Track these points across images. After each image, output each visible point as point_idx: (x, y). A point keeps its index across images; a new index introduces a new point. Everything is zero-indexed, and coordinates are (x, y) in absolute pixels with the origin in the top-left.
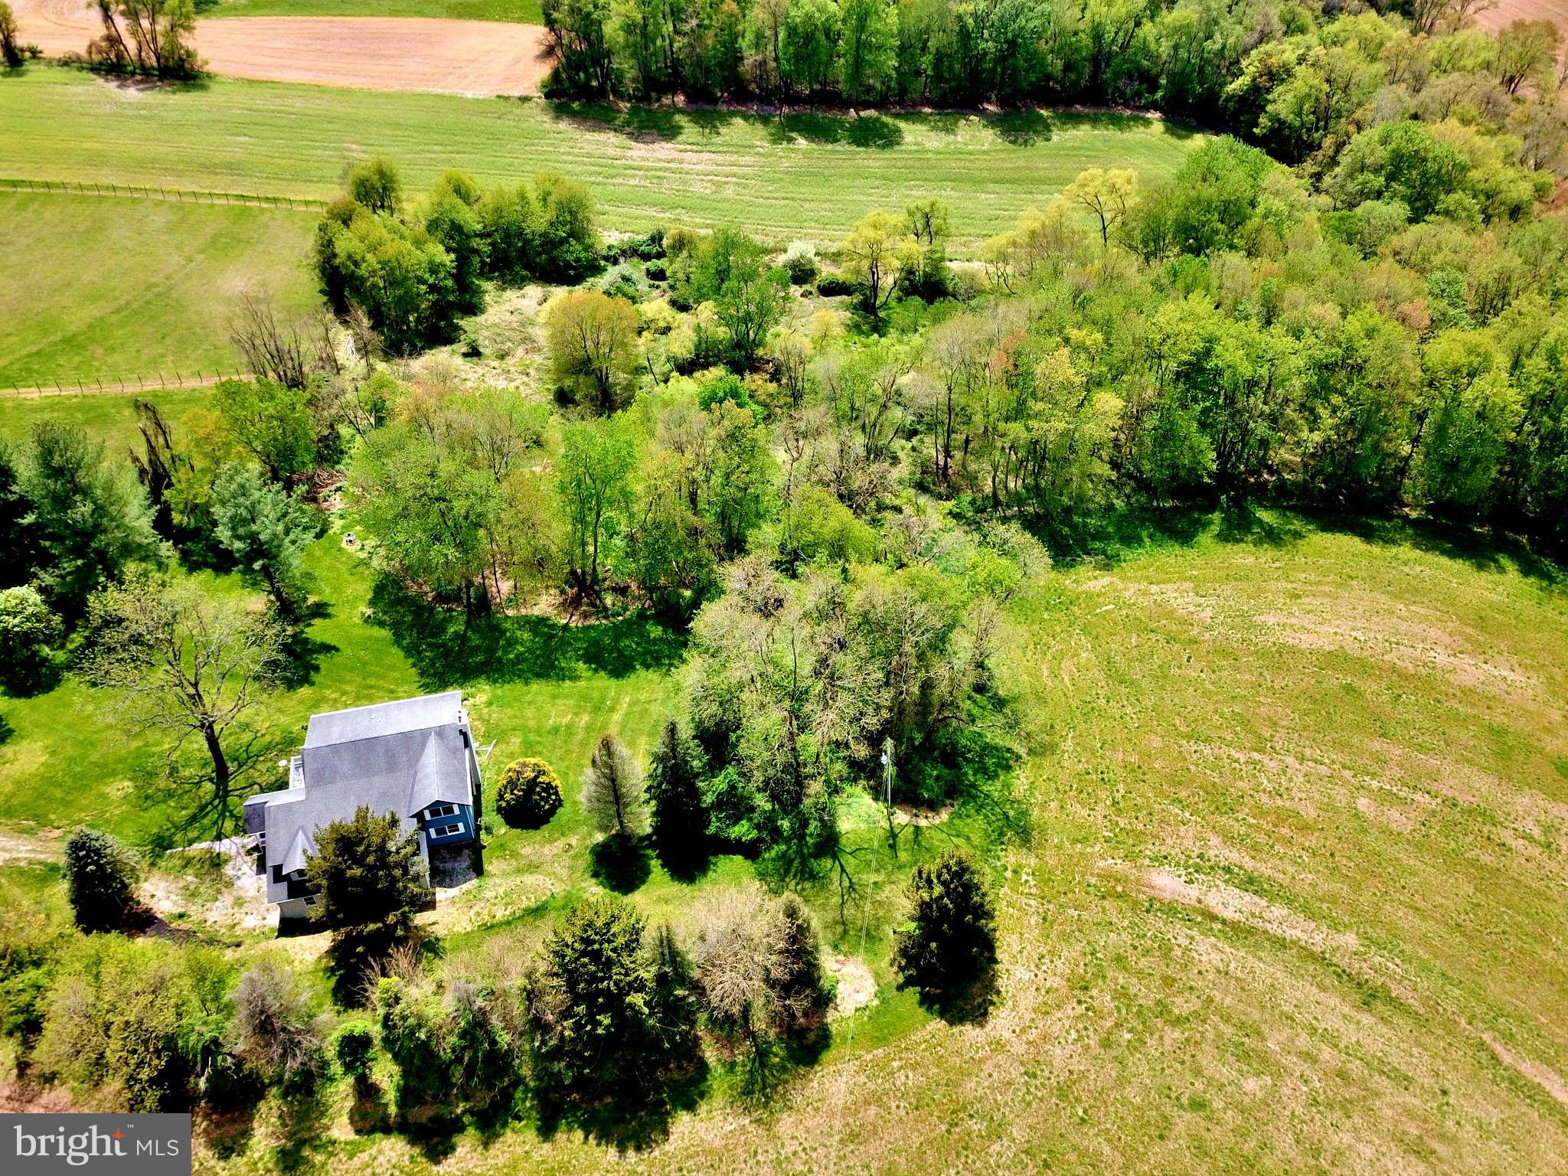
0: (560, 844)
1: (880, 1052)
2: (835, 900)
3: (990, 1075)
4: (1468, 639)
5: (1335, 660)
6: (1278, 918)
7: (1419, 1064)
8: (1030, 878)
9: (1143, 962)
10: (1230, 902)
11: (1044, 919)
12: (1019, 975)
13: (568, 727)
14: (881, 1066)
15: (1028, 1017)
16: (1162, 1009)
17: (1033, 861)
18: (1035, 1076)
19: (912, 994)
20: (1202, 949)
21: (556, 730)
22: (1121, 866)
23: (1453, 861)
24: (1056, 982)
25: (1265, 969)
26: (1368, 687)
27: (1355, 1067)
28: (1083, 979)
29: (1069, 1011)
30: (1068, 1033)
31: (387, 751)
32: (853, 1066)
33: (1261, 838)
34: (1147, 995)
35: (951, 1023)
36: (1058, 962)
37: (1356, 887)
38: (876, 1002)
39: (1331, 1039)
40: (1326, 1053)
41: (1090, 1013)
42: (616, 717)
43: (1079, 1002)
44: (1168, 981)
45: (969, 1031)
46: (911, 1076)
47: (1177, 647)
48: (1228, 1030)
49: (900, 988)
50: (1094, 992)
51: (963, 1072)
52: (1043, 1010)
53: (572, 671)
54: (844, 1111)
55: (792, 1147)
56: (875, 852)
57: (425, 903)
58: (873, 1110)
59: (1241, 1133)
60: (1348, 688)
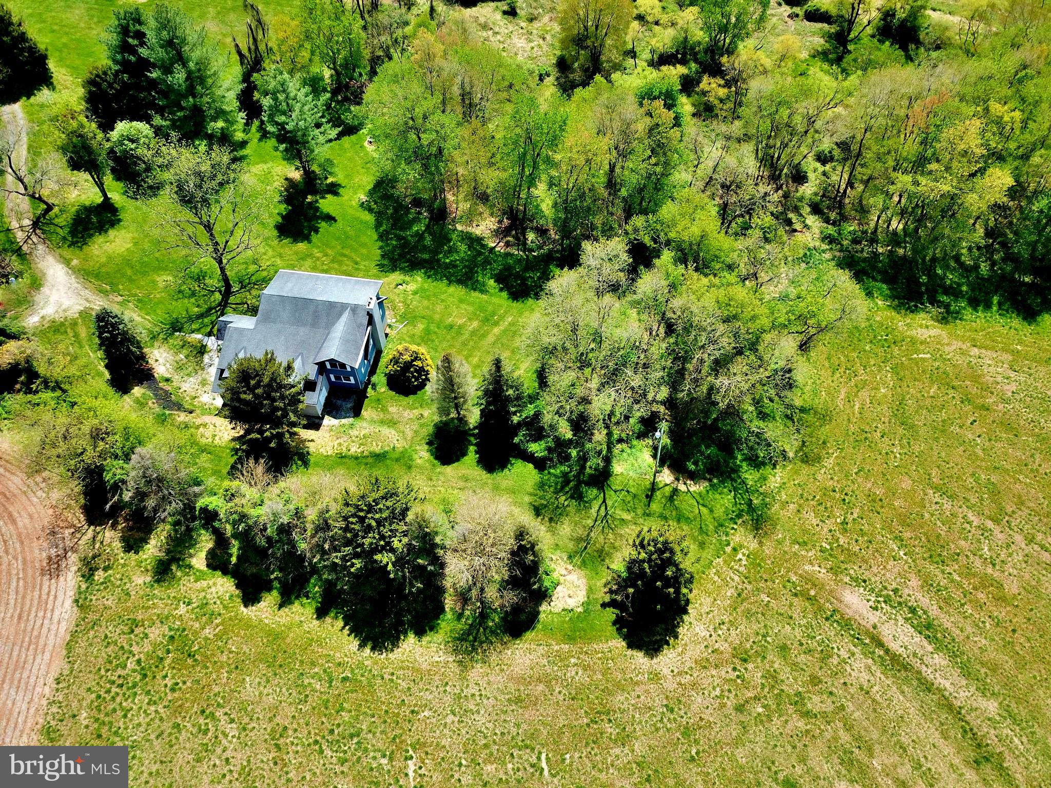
0: (417, 412)
1: (566, 647)
2: (590, 522)
3: (639, 697)
6: (935, 665)
8: (744, 558)
9: (802, 658)
10: (901, 636)
11: (739, 595)
12: (697, 629)
13: (460, 327)
14: (562, 657)
15: (688, 664)
16: (799, 700)
17: (754, 545)
18: (672, 711)
19: (611, 614)
20: (856, 665)
21: (451, 327)
22: (822, 576)
24: (723, 646)
25: (902, 702)
28: (746, 652)
29: (723, 673)
30: (714, 688)
31: (315, 311)
32: (541, 650)
33: (957, 595)
34: (791, 683)
35: (630, 646)
36: (733, 632)
37: (1021, 665)
38: (580, 610)
39: (930, 779)
41: (739, 681)
42: (496, 330)
43: (734, 669)
44: (815, 680)
45: (639, 657)
46: (580, 673)
47: (968, 408)
48: (845, 737)
49: (604, 605)
50: (750, 666)
51: (620, 687)
52: (703, 664)
53: (484, 285)
54: (521, 680)
55: (473, 690)
56: (635, 496)
57: (314, 423)
58: (541, 687)
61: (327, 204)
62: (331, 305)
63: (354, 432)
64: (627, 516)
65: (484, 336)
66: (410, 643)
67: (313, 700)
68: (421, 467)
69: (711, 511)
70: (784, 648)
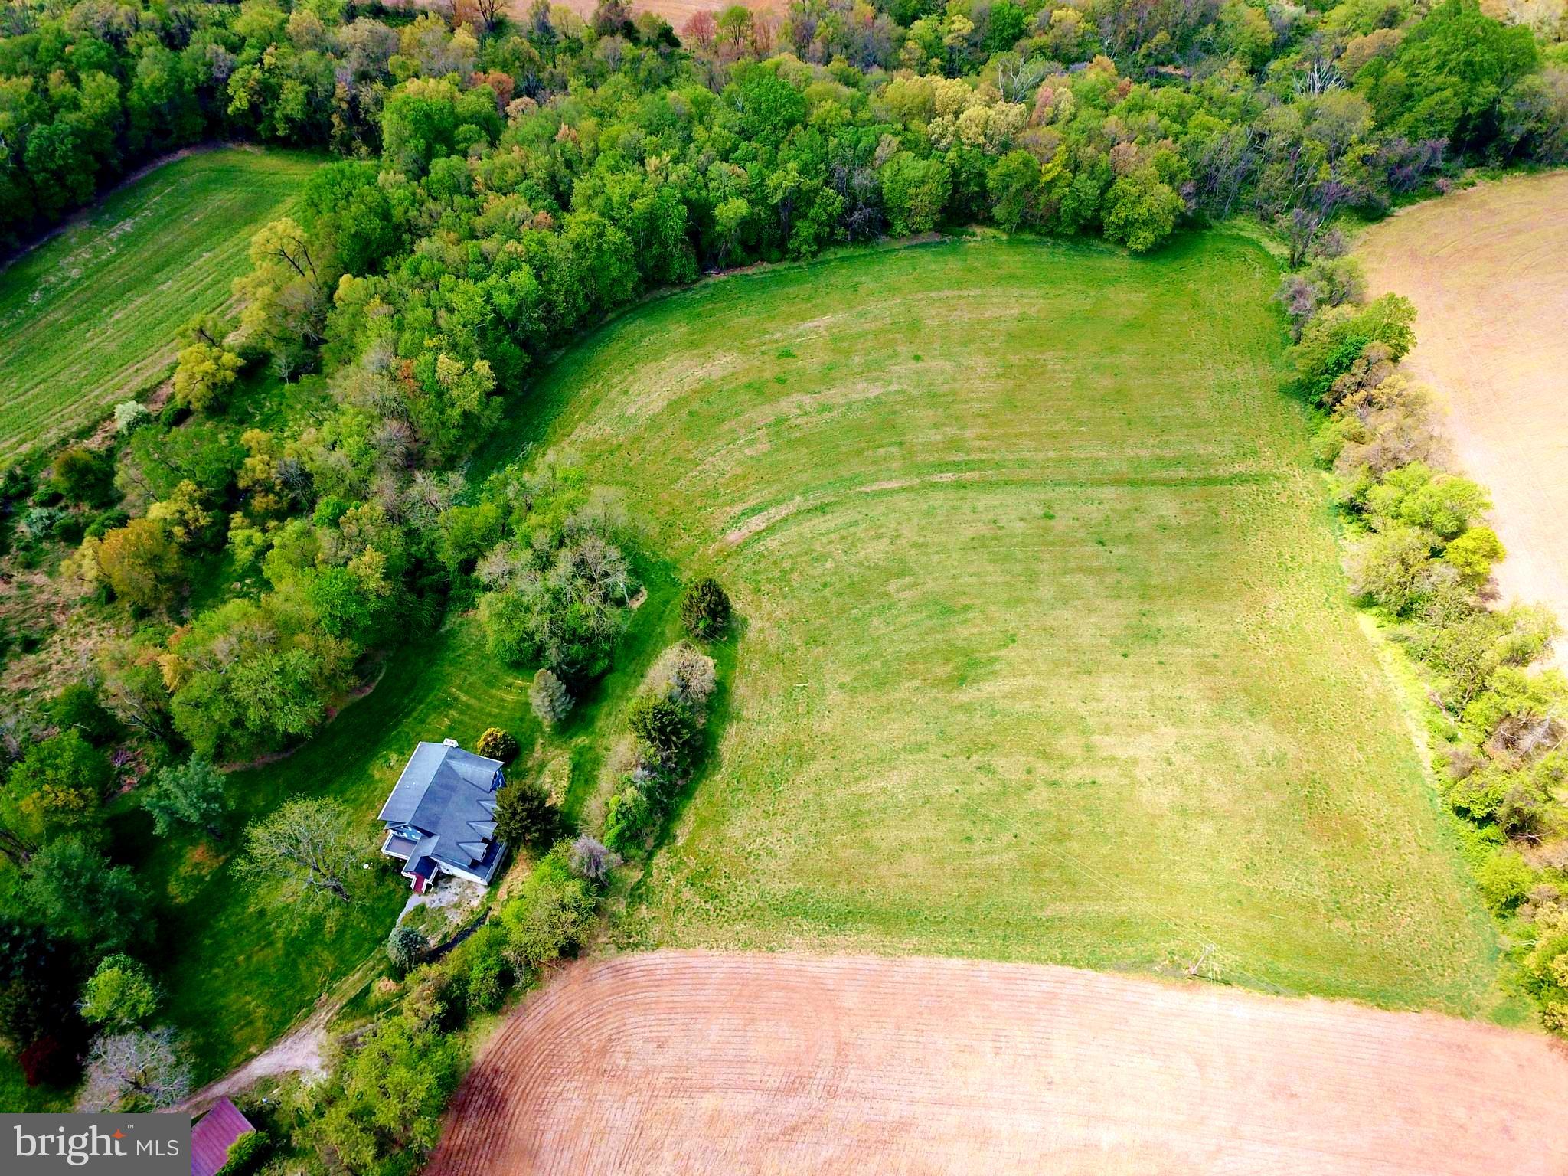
0: (538, 747)
1: (738, 670)
3: (771, 639)
4: (699, 356)
5: (674, 406)
6: (775, 513)
7: (852, 516)
9: (762, 565)
10: (757, 523)
13: (453, 721)
14: (744, 672)
16: (785, 572)
18: (781, 626)
20: (770, 544)
22: (717, 546)
23: (792, 444)
25: (791, 532)
26: (695, 406)
27: (843, 532)
29: (764, 601)
30: (772, 606)
32: (737, 681)
33: (738, 494)
34: (776, 573)
37: (779, 481)
39: (828, 532)
40: (833, 536)
41: (770, 595)
42: (464, 698)
43: (763, 595)
44: (775, 563)
45: (750, 636)
46: (754, 664)
47: (617, 454)
48: (805, 558)
49: (715, 648)
50: (763, 588)
51: (764, 647)
54: (753, 693)
55: (756, 716)
58: (759, 683)
59: (842, 580)
60: (691, 414)
62: (440, 774)
65: (468, 706)
66: (721, 748)
67: (748, 798)
68: (592, 741)
70: (755, 572)
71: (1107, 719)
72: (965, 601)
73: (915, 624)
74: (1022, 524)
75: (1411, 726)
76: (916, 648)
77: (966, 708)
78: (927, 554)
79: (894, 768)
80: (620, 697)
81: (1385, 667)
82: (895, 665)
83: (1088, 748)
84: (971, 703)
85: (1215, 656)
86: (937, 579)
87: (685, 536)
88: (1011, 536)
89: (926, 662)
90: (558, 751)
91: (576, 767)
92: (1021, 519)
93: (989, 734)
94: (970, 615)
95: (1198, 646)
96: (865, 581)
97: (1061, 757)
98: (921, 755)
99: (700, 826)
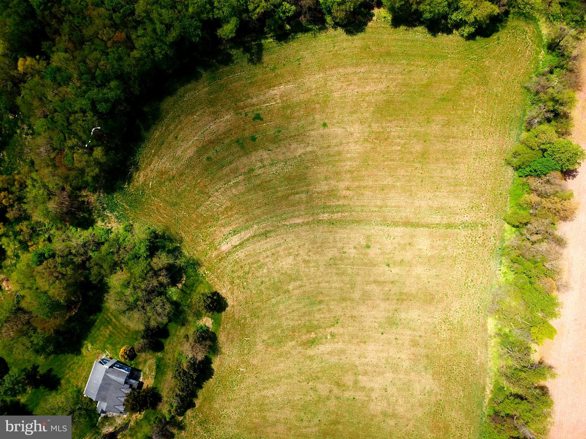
1: (222, 327)
2: (189, 311)
3: (237, 312)
4: (213, 113)
5: (200, 152)
6: (244, 235)
7: (279, 240)
8: (207, 272)
9: (236, 268)
10: (235, 240)
11: (217, 277)
12: (224, 292)
13: (110, 332)
14: (224, 328)
15: (232, 297)
16: (245, 273)
17: (204, 268)
18: (241, 305)
19: (215, 313)
20: (240, 255)
21: (110, 336)
22: (216, 252)
23: (255, 188)
24: (229, 287)
25: (249, 248)
26: (210, 154)
27: (273, 251)
28: (232, 281)
29: (235, 289)
30: (238, 293)
31: (105, 384)
32: (221, 333)
33: (228, 220)
34: (240, 273)
35: (225, 311)
36: (226, 283)
37: (248, 214)
38: (213, 321)
39: (267, 249)
40: (269, 253)
41: (238, 286)
42: (114, 320)
43: (235, 286)
44: (241, 267)
45: (228, 309)
46: (228, 325)
47: (173, 182)
48: (255, 265)
49: (213, 314)
50: (235, 282)
51: (233, 316)
52: (232, 293)
53: (92, 320)
54: (227, 340)
55: (227, 352)
56: (184, 297)
57: (141, 384)
58: (230, 336)
59: (270, 280)
60: (208, 159)
61: (42, 371)
62: (104, 379)
63: (147, 373)
64: (190, 300)
65: (116, 325)
66: (213, 366)
67: (222, 391)
68: (163, 356)
69: (192, 276)
70: (232, 271)
71: (366, 368)
72: (320, 298)
73: (297, 310)
74: (355, 251)
75: (488, 380)
76: (297, 323)
77: (311, 358)
78: (309, 267)
79: (278, 385)
80: (174, 335)
81: (490, 349)
82: (286, 332)
83: (356, 382)
84: (313, 356)
85: (420, 336)
86: (311, 283)
87: (202, 244)
88: (349, 259)
89: (299, 332)
90: (151, 356)
91: (158, 367)
92: (355, 248)
93: (318, 372)
94: (322, 306)
95: (414, 330)
96: (280, 281)
97: (344, 386)
98: (290, 381)
99: (204, 401)
